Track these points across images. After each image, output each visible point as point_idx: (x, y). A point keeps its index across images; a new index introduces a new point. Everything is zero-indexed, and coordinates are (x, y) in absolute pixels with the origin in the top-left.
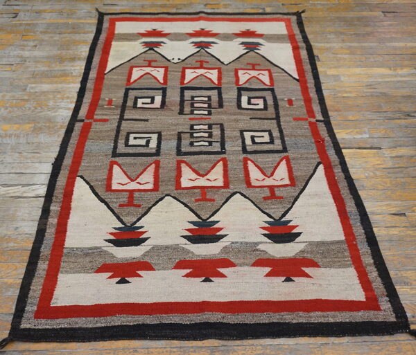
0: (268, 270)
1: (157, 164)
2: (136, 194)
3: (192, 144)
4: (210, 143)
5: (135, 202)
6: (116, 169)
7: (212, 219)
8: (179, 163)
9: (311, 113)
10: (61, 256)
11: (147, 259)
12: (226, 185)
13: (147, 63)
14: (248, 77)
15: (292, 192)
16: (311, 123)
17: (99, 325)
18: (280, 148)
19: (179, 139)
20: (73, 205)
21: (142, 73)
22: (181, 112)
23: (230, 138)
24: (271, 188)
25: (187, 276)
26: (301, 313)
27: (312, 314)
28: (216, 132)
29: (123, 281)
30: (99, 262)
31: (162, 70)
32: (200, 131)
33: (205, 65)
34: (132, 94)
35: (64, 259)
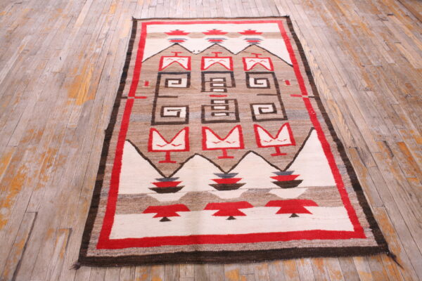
0: (278, 208)
1: (187, 129)
2: (172, 154)
3: (213, 114)
4: (228, 114)
5: (172, 160)
6: (155, 134)
7: (232, 172)
8: (204, 129)
9: (304, 91)
10: (116, 201)
11: (183, 203)
12: (242, 146)
13: (174, 54)
14: (253, 63)
15: (294, 150)
16: (305, 99)
17: (147, 253)
18: (282, 116)
19: (203, 110)
20: (123, 161)
21: (170, 61)
22: (203, 90)
23: (243, 109)
24: (277, 147)
25: (216, 215)
26: (305, 241)
27: (313, 241)
28: (232, 105)
29: (165, 220)
30: (146, 205)
31: (186, 59)
32: (219, 105)
33: (219, 55)
34: (164, 77)
35: (118, 203)
